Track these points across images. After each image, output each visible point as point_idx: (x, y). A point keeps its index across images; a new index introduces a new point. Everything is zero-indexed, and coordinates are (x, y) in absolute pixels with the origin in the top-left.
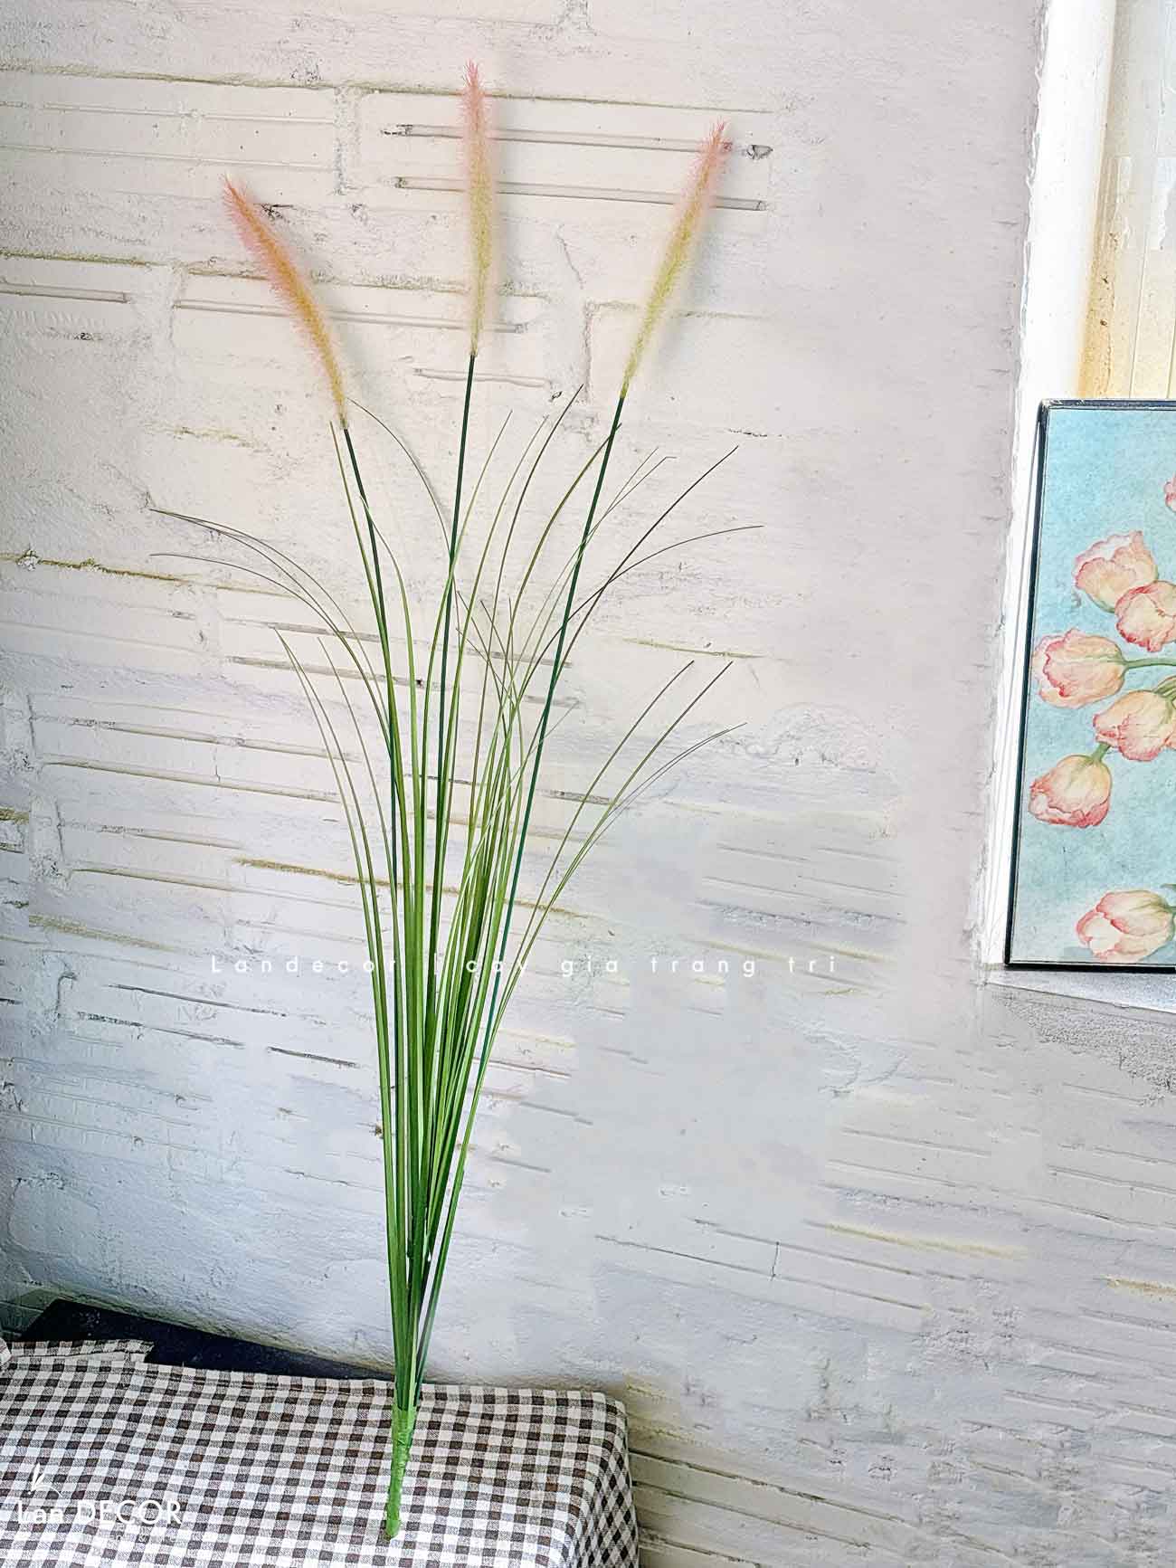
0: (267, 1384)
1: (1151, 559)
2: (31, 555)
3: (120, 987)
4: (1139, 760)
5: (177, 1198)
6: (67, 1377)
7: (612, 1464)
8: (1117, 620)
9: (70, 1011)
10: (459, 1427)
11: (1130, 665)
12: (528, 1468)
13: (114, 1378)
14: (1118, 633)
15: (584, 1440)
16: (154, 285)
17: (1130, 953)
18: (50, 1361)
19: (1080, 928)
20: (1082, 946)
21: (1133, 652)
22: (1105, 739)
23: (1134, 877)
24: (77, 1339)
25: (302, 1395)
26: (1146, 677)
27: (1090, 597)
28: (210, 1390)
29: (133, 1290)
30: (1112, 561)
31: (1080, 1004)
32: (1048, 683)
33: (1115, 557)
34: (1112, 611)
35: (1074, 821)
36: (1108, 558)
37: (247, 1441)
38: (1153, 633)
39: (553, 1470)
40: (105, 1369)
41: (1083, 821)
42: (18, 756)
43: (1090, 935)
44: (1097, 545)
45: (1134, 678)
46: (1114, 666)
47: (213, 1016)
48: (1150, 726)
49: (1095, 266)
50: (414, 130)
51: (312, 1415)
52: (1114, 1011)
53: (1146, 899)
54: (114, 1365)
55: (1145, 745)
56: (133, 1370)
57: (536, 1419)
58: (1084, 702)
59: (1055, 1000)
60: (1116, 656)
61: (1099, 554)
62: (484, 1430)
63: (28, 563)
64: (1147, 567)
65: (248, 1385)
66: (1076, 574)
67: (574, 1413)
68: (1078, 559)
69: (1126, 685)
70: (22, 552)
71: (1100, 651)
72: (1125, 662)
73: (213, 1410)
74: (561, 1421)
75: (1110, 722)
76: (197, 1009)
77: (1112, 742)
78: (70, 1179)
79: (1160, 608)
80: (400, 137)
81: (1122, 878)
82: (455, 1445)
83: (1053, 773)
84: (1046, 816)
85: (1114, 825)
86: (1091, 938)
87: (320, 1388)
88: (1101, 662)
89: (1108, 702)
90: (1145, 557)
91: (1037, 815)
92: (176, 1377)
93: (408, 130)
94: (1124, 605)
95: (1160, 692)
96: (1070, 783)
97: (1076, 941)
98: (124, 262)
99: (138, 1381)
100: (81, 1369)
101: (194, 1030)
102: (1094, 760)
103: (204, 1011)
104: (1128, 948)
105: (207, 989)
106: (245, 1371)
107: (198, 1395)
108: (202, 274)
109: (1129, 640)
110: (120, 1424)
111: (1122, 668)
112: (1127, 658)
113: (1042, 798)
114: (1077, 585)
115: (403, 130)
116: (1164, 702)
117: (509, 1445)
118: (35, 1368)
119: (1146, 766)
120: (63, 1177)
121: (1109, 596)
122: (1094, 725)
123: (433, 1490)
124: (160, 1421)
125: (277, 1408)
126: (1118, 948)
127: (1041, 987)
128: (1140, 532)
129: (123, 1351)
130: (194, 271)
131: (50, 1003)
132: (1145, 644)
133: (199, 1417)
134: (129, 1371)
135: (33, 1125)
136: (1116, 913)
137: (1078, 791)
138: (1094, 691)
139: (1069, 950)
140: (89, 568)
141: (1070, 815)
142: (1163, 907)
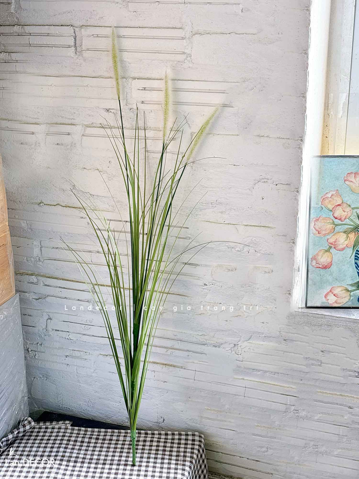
0: (105, 432)
1: (341, 197)
2: (42, 203)
3: (64, 321)
4: (340, 251)
5: (79, 381)
6: (49, 430)
7: (201, 451)
8: (332, 213)
9: (50, 328)
10: (158, 442)
11: (336, 225)
12: (178, 452)
13: (62, 430)
14: (333, 217)
15: (193, 444)
16: (77, 130)
17: (339, 303)
18: (44, 427)
19: (326, 297)
20: (326, 301)
21: (337, 221)
22: (330, 245)
23: (340, 283)
24: (51, 421)
25: (115, 434)
26: (341, 229)
27: (325, 207)
28: (89, 433)
29: (65, 408)
30: (331, 198)
31: (326, 317)
32: (315, 230)
33: (331, 196)
34: (331, 211)
35: (323, 267)
36: (330, 197)
37: (100, 446)
38: (342, 216)
39: (185, 452)
40: (60, 428)
41: (325, 267)
42: (37, 258)
43: (328, 298)
44: (327, 193)
45: (338, 229)
46: (332, 225)
47: (90, 329)
48: (342, 242)
49: (324, 122)
50: (146, 89)
51: (118, 439)
52: (335, 318)
53: (343, 288)
54: (62, 427)
55: (341, 247)
56: (68, 428)
57: (180, 439)
58: (325, 235)
59: (319, 316)
60: (333, 223)
61: (327, 196)
62: (165, 442)
63: (41, 205)
64: (340, 200)
65: (99, 432)
66: (321, 201)
67: (190, 438)
68: (322, 197)
69: (335, 230)
70: (40, 202)
71: (328, 221)
72: (335, 224)
73: (90, 438)
74: (187, 440)
75: (332, 240)
76: (85, 327)
77: (333, 246)
78: (49, 377)
79: (344, 210)
80: (142, 91)
81: (336, 282)
82: (158, 446)
83: (317, 254)
84: (315, 266)
85: (334, 268)
86: (328, 299)
87: (119, 432)
88: (329, 224)
89: (331, 235)
90: (339, 196)
91: (313, 266)
92: (80, 430)
93: (145, 89)
94: (334, 209)
95: (345, 232)
96: (321, 257)
97: (324, 300)
98: (69, 124)
99: (69, 431)
100: (53, 428)
101: (84, 333)
102: (328, 251)
103: (87, 328)
104: (339, 301)
105: (88, 321)
106: (98, 428)
107: (86, 435)
108: (90, 127)
109: (336, 218)
110: (65, 442)
111: (334, 226)
112: (336, 223)
113: (314, 262)
114: (322, 204)
115: (144, 89)
116: (345, 235)
117: (172, 446)
118: (40, 428)
119: (342, 252)
120: (47, 377)
121: (330, 207)
122: (327, 241)
123: (152, 457)
124: (76, 441)
125: (108, 437)
126: (336, 302)
127: (315, 312)
128: (338, 190)
129: (64, 423)
130: (88, 126)
131: (44, 327)
132: (340, 219)
133: (86, 440)
134: (66, 428)
135: (38, 362)
136: (335, 292)
137: (324, 259)
138: (327, 232)
139: (323, 303)
140: (58, 206)
141: (321, 266)
142: (348, 291)
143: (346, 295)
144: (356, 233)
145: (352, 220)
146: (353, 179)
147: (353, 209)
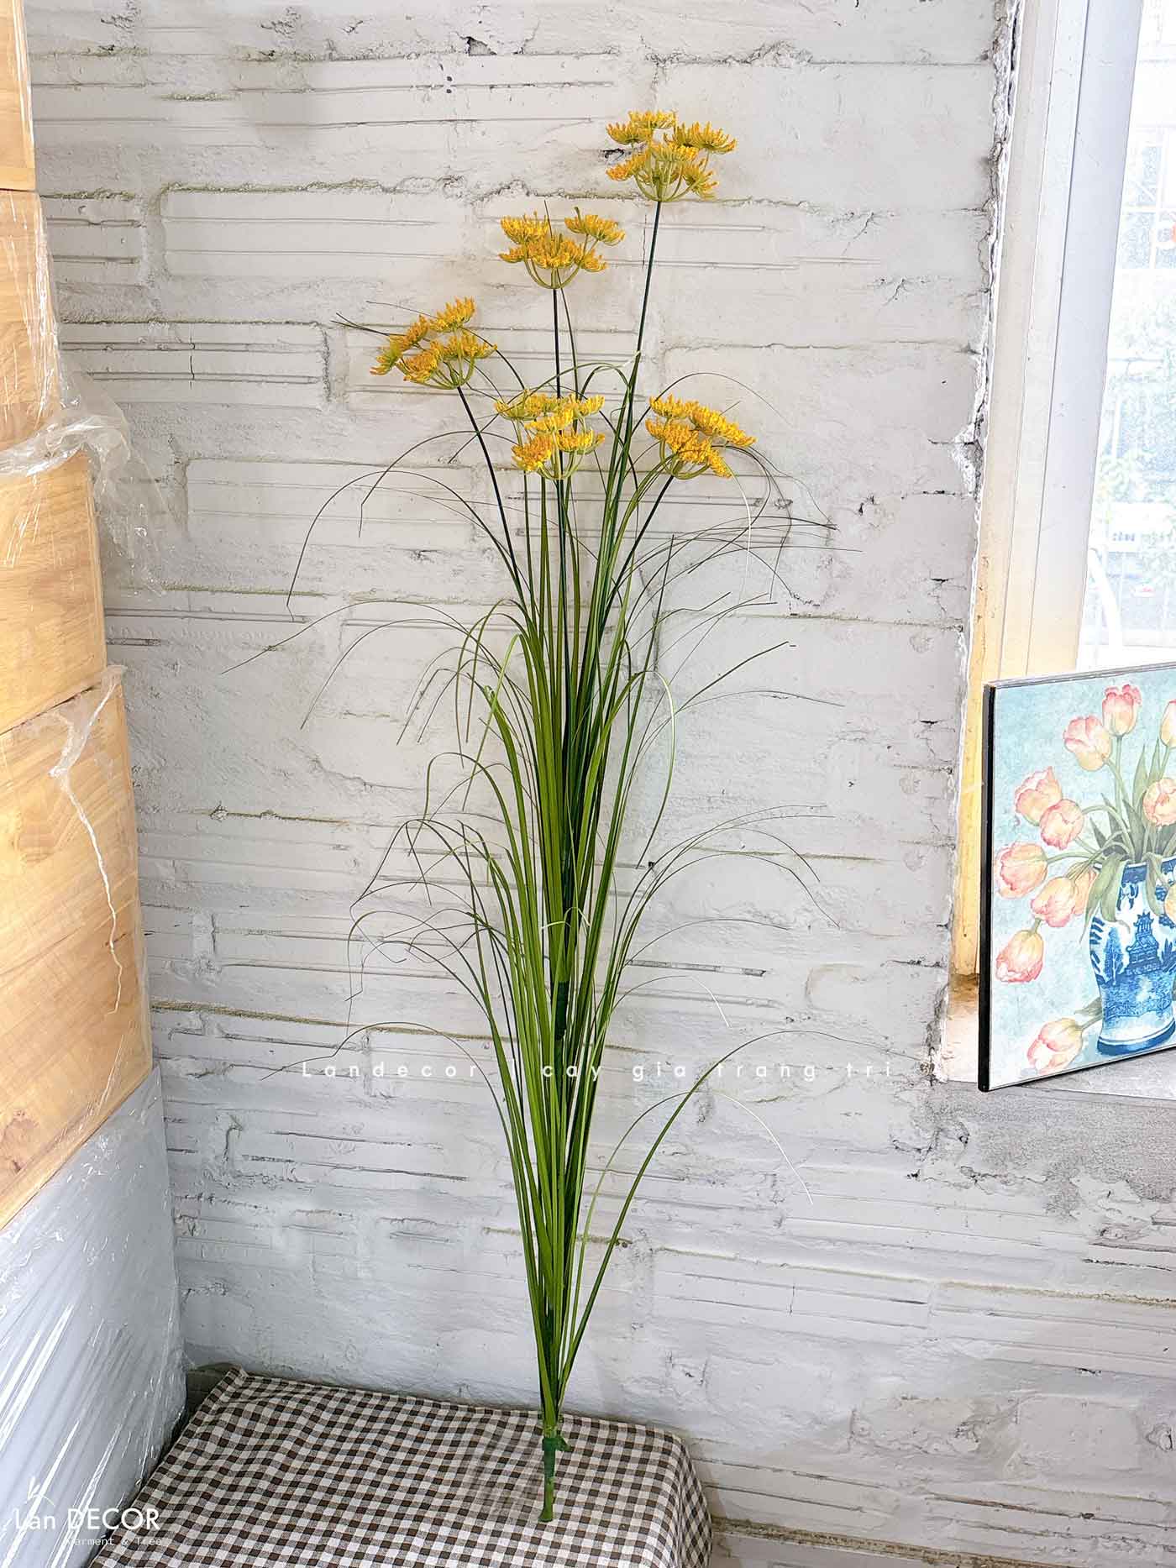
1: (1058, 785)
2: (222, 810)
4: (1058, 927)
8: (1041, 830)
9: (236, 1154)
11: (1049, 861)
14: (1042, 839)
16: (328, 610)
17: (1060, 1064)
19: (1031, 1054)
20: (1032, 1066)
21: (1051, 851)
22: (1038, 916)
23: (1059, 1010)
26: (1059, 868)
27: (1025, 818)
33: (1037, 787)
34: (1038, 825)
35: (1022, 978)
36: (1034, 789)
41: (1028, 977)
42: (203, 961)
43: (1035, 1056)
44: (1028, 780)
45: (1053, 870)
46: (1040, 862)
48: (1064, 901)
53: (1066, 1023)
55: (1061, 915)
58: (1025, 891)
60: (1042, 856)
61: (1029, 786)
63: (220, 815)
64: (1057, 792)
66: (1016, 801)
69: (1048, 875)
70: (215, 807)
71: (1033, 854)
72: (1046, 859)
75: (1041, 903)
76: (340, 1145)
77: (1043, 917)
79: (1066, 818)
81: (1051, 1012)
83: (1009, 948)
84: (1006, 978)
85: (1046, 975)
86: (1037, 1060)
88: (1034, 861)
89: (1039, 889)
90: (1055, 784)
94: (1044, 819)
95: (1067, 876)
96: (1021, 951)
97: (1029, 1063)
102: (1033, 932)
103: (345, 1147)
104: (1057, 1061)
105: (350, 1130)
108: (366, 601)
109: (1049, 843)
111: (1046, 864)
112: (1049, 856)
113: (1004, 967)
114: (1017, 810)
115: (523, 495)
116: (1070, 883)
119: (1062, 930)
121: (1036, 815)
122: (1032, 907)
126: (1052, 1063)
128: (1051, 767)
130: (359, 599)
131: (220, 1150)
132: (1058, 844)
136: (1050, 1038)
137: (1025, 956)
138: (1030, 883)
140: (268, 817)
141: (1020, 974)
142: (1076, 1027)
143: (1070, 1040)
144: (1092, 875)
145: (1083, 844)
146: (1082, 736)
147: (1085, 812)
